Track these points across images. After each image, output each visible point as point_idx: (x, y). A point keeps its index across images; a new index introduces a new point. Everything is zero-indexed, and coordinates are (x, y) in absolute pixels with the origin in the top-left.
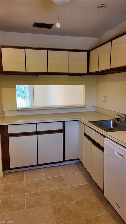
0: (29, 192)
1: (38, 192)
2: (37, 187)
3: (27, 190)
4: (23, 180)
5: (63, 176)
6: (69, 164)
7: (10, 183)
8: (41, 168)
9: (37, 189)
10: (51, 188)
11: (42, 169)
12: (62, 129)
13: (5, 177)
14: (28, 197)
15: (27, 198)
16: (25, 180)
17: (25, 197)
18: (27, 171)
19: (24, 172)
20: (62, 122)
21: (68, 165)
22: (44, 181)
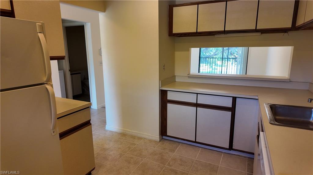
0: (170, 166)
1: (178, 171)
2: (181, 165)
3: (169, 163)
4: (174, 151)
5: (220, 165)
6: (239, 155)
7: (161, 149)
8: (200, 147)
9: (180, 166)
10: (194, 172)
11: (201, 149)
12: (231, 107)
13: (160, 143)
14: (166, 171)
15: (164, 171)
16: (175, 152)
17: (164, 169)
18: (183, 145)
19: (181, 144)
20: (232, 98)
21: (235, 156)
22: (193, 162)
